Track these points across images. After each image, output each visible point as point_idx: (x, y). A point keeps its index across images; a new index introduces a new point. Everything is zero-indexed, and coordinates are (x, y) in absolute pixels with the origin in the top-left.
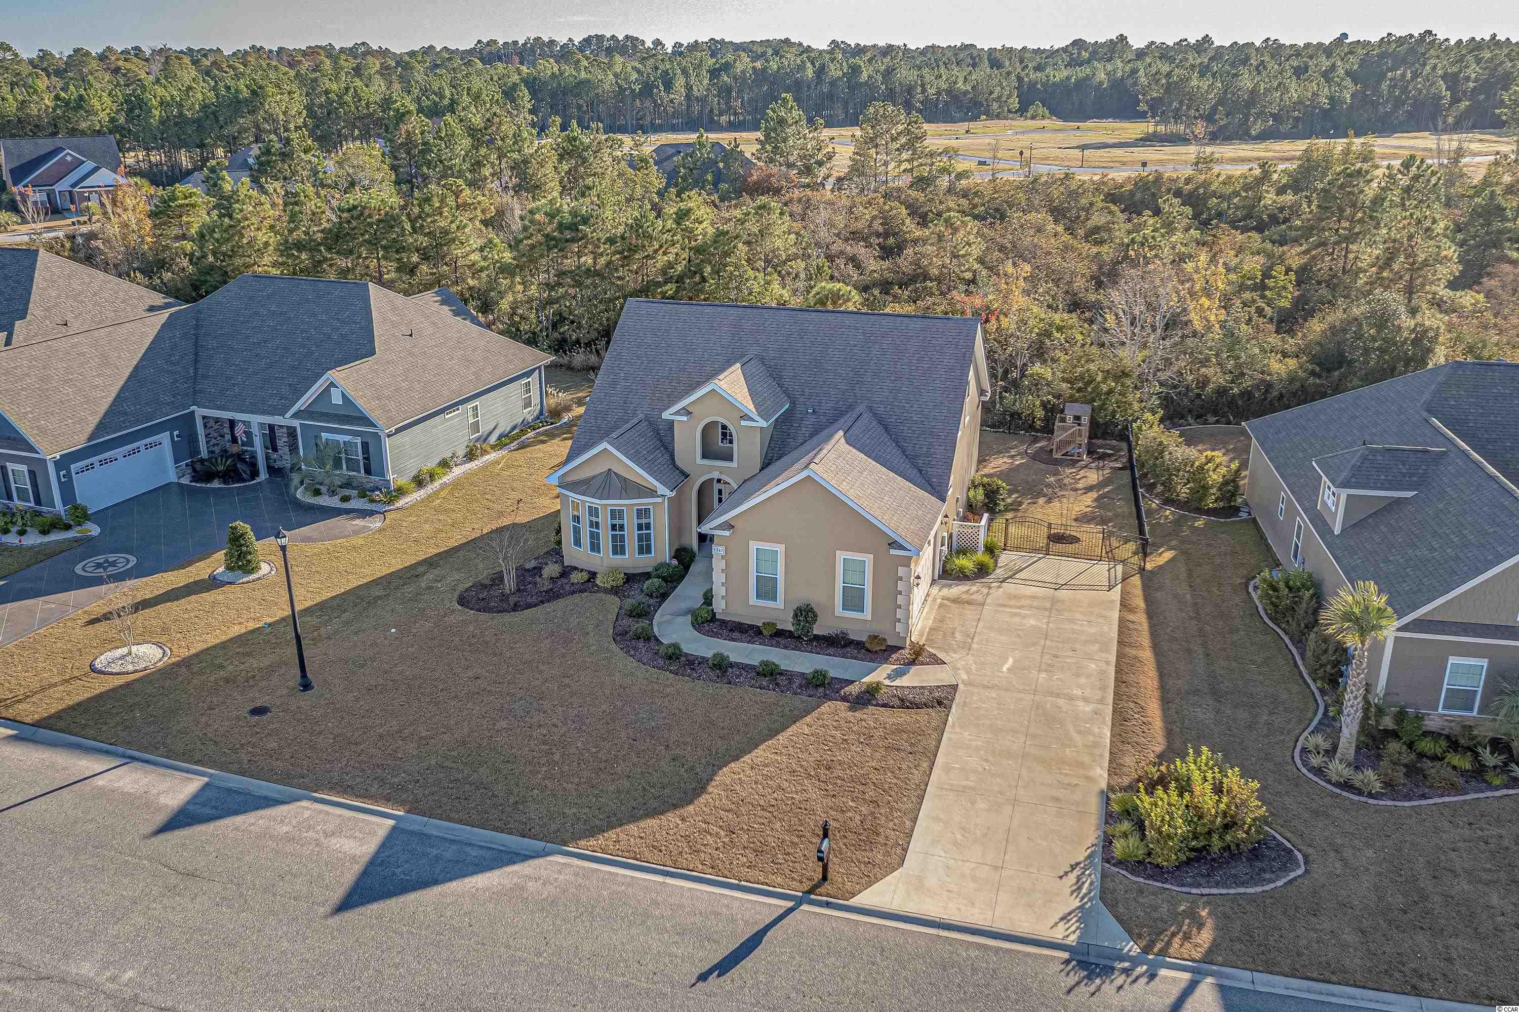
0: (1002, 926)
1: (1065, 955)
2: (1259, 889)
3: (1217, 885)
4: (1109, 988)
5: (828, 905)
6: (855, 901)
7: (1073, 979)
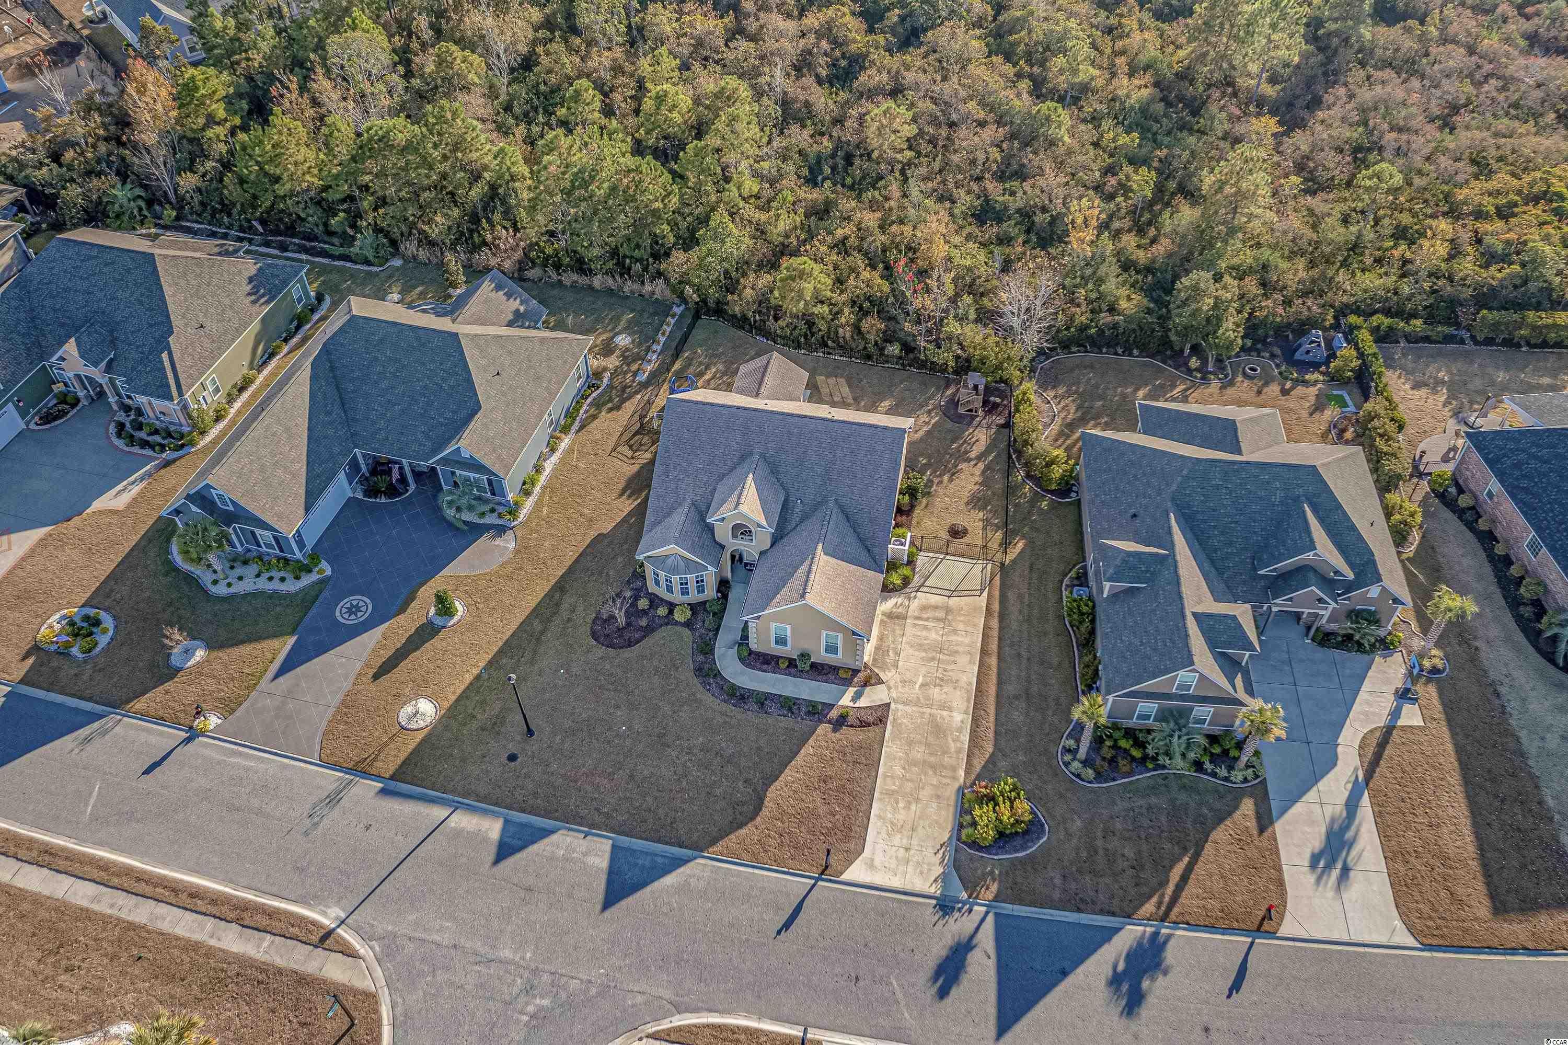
0: (908, 887)
1: (934, 902)
2: (1024, 853)
3: (1006, 853)
4: (951, 921)
5: (830, 881)
6: (844, 877)
7: (937, 917)
